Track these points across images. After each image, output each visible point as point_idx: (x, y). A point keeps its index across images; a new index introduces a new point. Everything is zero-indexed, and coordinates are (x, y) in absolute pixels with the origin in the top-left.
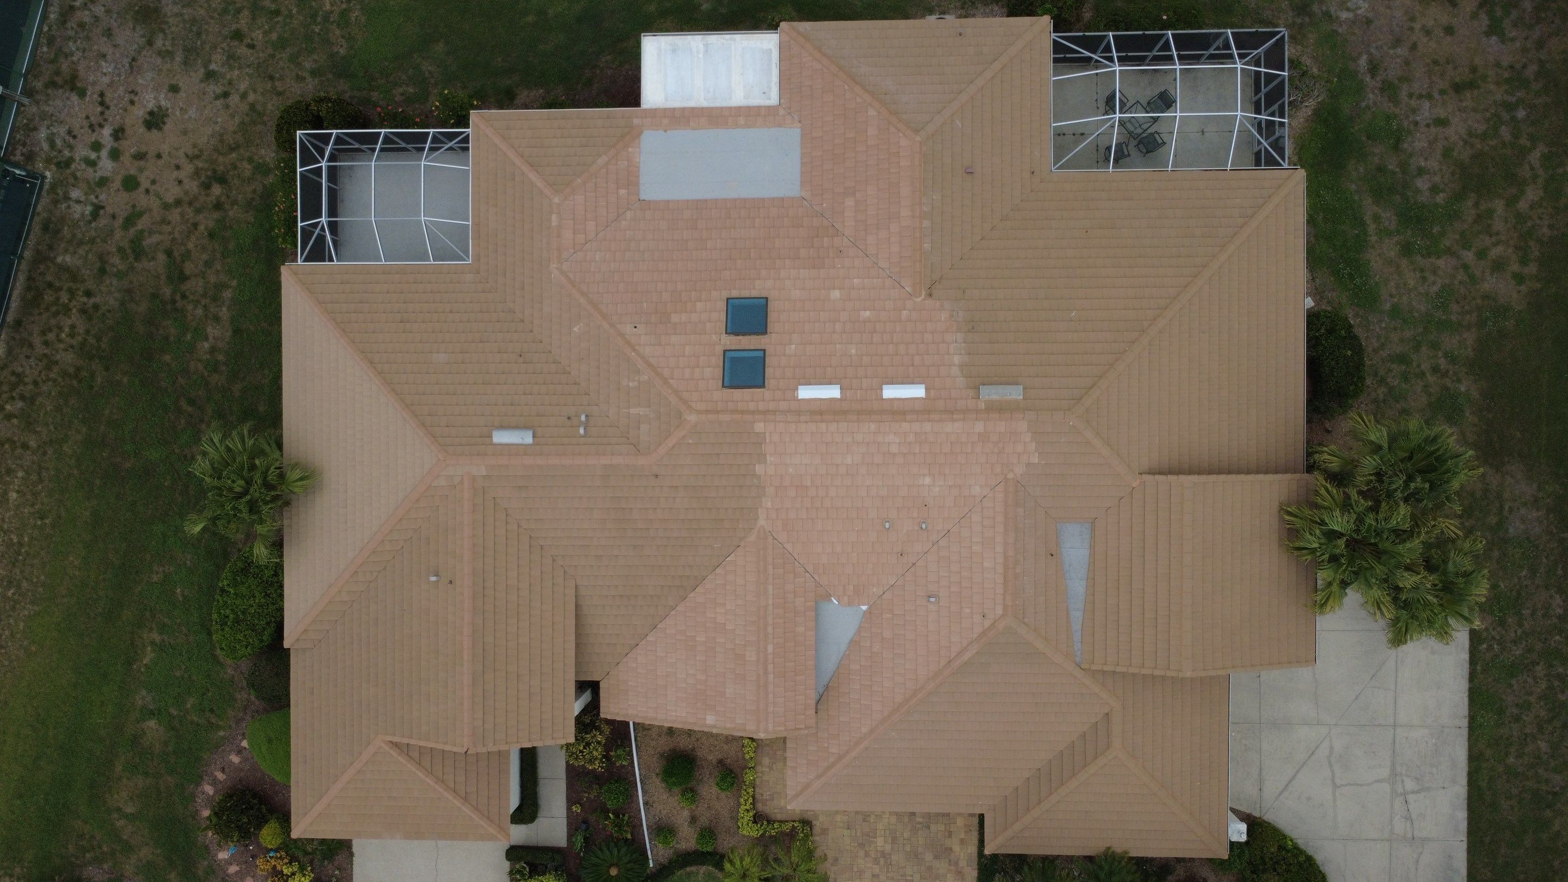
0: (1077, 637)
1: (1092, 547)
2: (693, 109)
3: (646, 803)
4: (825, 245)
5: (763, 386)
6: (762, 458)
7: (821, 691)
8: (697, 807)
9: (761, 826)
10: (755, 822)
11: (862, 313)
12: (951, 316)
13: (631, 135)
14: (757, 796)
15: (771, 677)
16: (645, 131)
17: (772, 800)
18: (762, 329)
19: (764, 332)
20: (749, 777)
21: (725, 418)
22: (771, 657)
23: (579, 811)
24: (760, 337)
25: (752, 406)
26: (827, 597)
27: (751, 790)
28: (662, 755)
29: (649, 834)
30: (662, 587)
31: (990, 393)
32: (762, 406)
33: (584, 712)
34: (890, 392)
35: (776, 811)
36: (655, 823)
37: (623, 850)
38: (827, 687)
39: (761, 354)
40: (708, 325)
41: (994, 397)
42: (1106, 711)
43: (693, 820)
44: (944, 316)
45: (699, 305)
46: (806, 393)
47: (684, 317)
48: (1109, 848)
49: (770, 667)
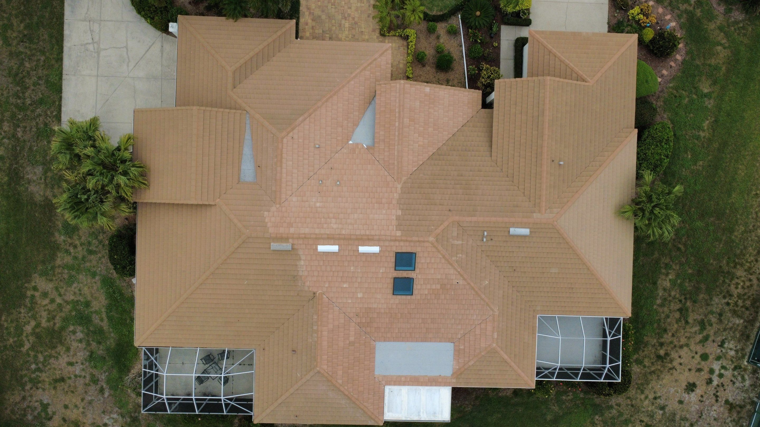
0: (248, 126)
1: (239, 170)
2: (426, 385)
3: (461, 46)
4: (364, 318)
5: (397, 253)
6: (398, 218)
7: (373, 102)
8: (436, 44)
9: (405, 34)
10: (408, 36)
11: (347, 286)
12: (304, 283)
13: (457, 374)
14: (406, 49)
15: (397, 110)
16: (450, 375)
17: (399, 47)
18: (396, 280)
19: (395, 279)
20: (410, 58)
21: (415, 239)
22: (397, 120)
23: (494, 43)
24: (397, 276)
25: (402, 244)
26: (368, 148)
27: (409, 52)
28: (452, 69)
29: (460, 31)
30: (449, 155)
31: (287, 246)
32: (397, 243)
33: (490, 93)
34: (335, 248)
35: (397, 41)
36: (457, 36)
37: (473, 24)
38: (370, 103)
39: (397, 268)
40: (422, 283)
41: (285, 244)
42: (235, 89)
43: (438, 37)
44: (308, 284)
45: (427, 293)
46: (376, 249)
47: (434, 287)
48: (235, 21)
49: (397, 115)
